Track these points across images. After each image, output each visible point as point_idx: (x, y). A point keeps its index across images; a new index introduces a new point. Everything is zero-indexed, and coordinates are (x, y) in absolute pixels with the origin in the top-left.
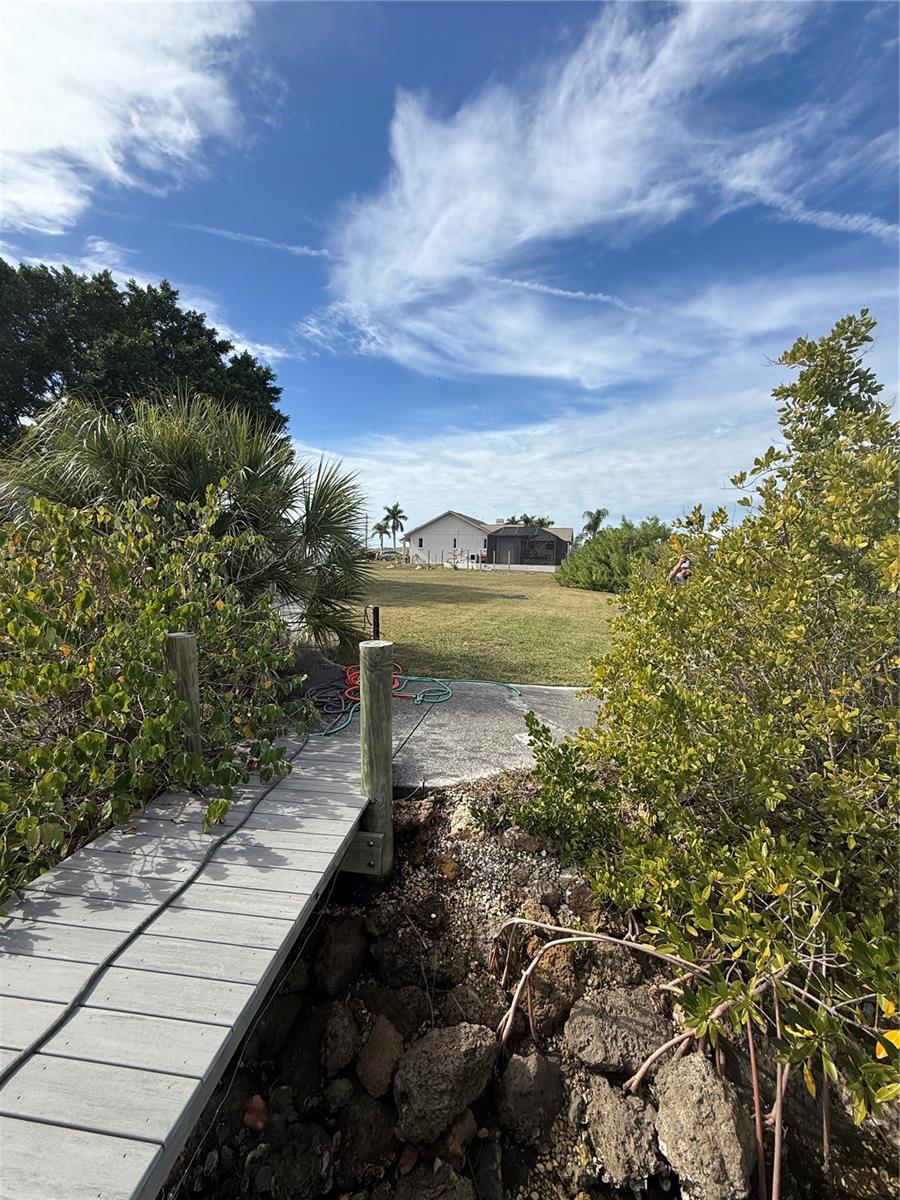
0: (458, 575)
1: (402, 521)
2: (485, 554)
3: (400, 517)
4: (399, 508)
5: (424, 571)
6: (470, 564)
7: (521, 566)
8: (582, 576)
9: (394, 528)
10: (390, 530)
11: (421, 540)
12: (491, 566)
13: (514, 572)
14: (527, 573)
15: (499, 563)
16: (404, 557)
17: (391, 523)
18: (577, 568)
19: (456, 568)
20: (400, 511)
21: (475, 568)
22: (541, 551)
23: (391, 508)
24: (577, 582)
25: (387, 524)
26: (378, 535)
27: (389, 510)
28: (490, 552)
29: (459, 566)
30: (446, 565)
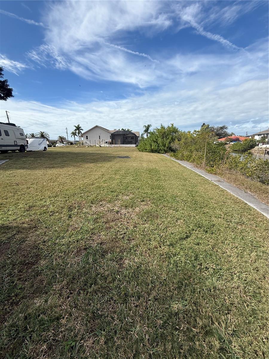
0: (101, 149)
1: (81, 131)
2: (111, 141)
3: (80, 129)
4: (80, 126)
5: (89, 148)
6: (105, 145)
7: (123, 145)
8: (148, 147)
9: (79, 133)
10: (77, 134)
11: (87, 137)
12: (113, 145)
13: (121, 147)
14: (126, 147)
15: (116, 144)
16: (81, 143)
17: (77, 131)
18: (146, 144)
19: (100, 146)
20: (80, 127)
21: (107, 146)
22: (130, 140)
23: (77, 126)
24: (146, 150)
25: (76, 132)
26: (73, 136)
27: (76, 127)
28: (112, 140)
29: (102, 146)
30: (97, 145)
